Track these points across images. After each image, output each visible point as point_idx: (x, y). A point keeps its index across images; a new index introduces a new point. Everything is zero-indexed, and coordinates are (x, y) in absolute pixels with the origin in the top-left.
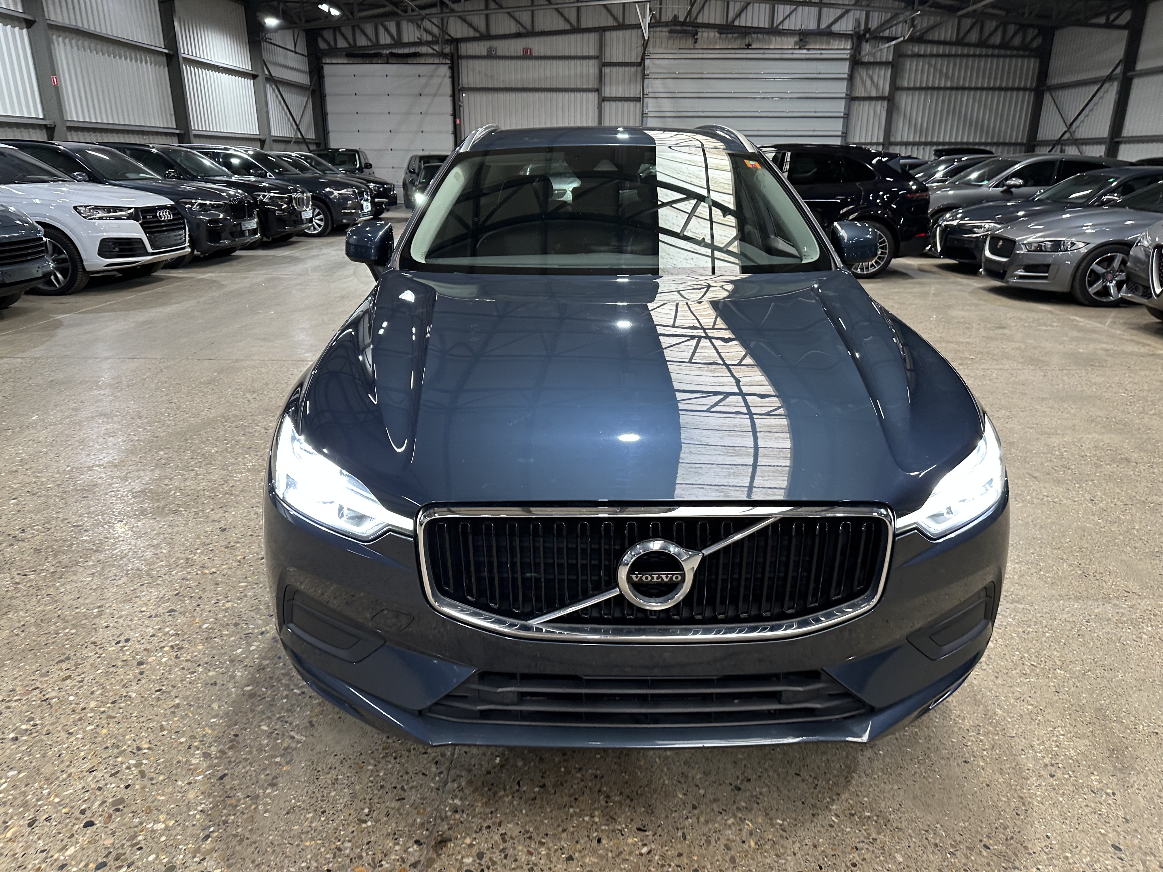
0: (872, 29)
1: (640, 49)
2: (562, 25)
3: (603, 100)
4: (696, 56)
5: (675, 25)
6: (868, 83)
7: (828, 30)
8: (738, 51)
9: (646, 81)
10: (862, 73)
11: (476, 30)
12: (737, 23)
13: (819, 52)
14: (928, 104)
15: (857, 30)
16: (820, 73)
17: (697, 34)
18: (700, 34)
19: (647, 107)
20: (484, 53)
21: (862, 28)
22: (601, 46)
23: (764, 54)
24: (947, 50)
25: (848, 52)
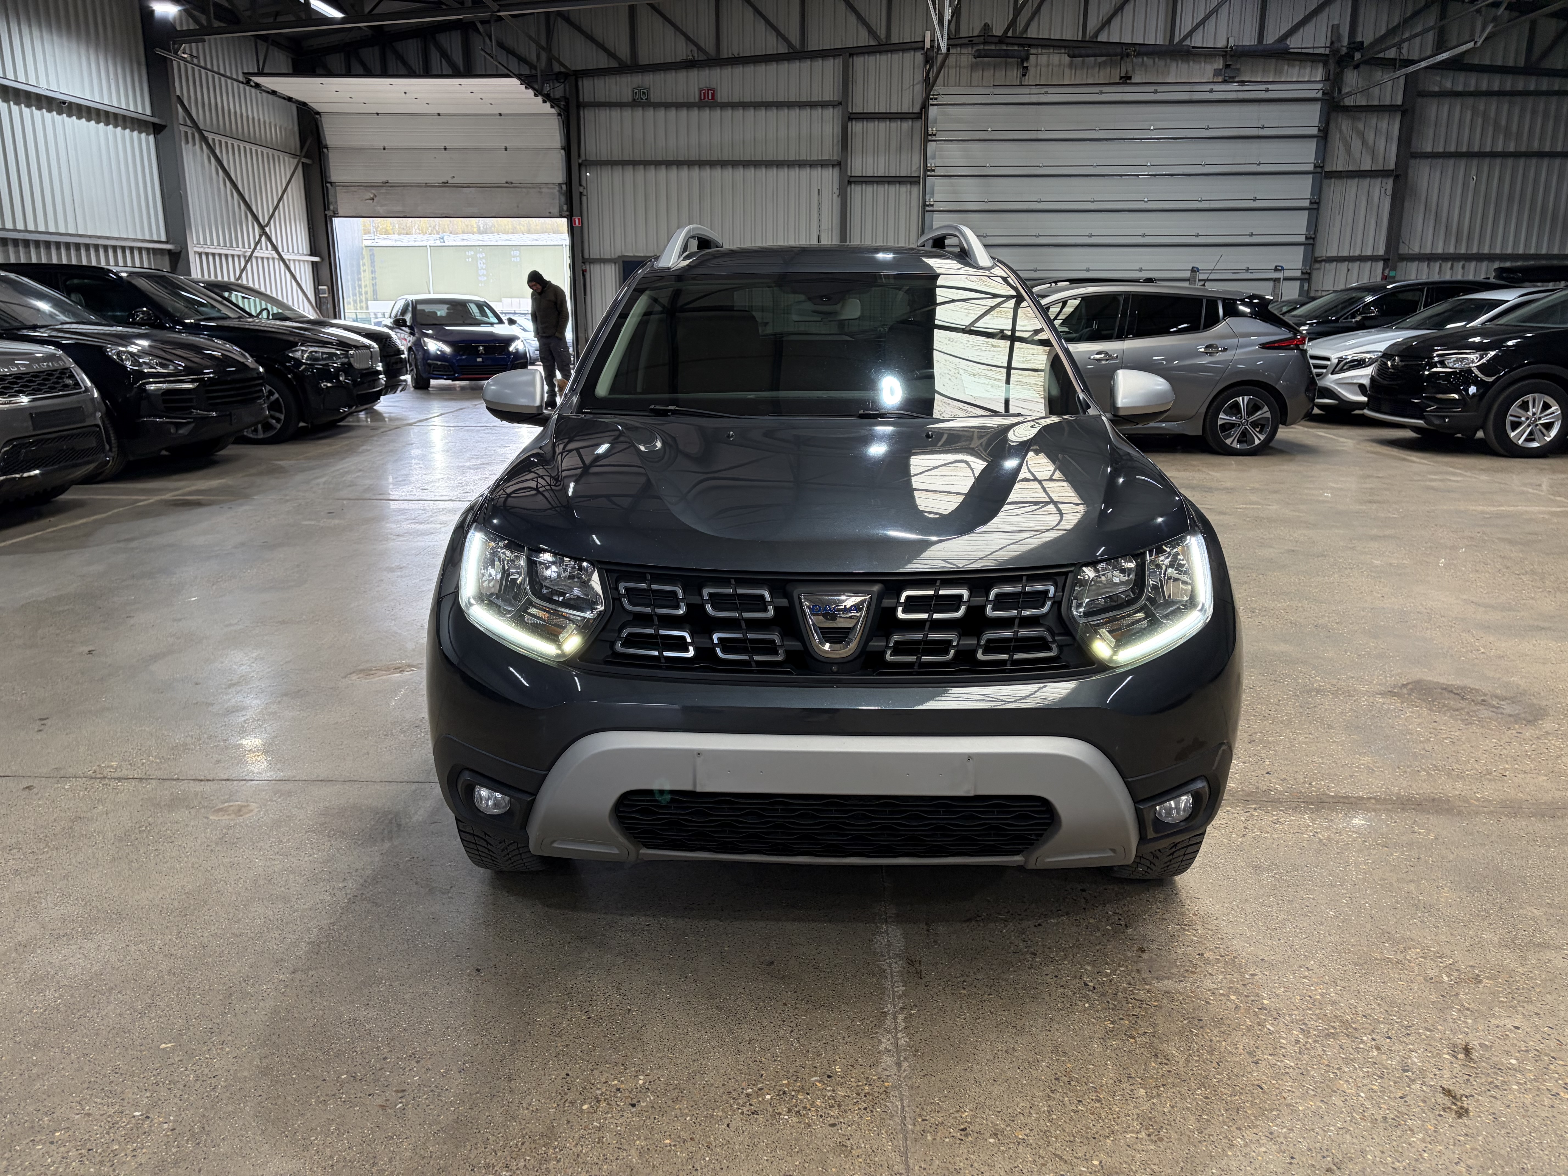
0: (1365, 45)
1: (919, 88)
2: (772, 45)
3: (850, 183)
4: (1026, 99)
5: (985, 43)
6: (1356, 144)
7: (1282, 46)
8: (1105, 89)
9: (931, 146)
10: (1344, 125)
11: (611, 55)
12: (1103, 38)
13: (1263, 87)
14: (1472, 184)
15: (1336, 45)
16: (1263, 127)
17: (1027, 59)
18: (1032, 58)
19: (932, 193)
20: (627, 97)
21: (1345, 43)
22: (846, 81)
23: (1156, 92)
24: (1508, 83)
25: (1320, 86)
